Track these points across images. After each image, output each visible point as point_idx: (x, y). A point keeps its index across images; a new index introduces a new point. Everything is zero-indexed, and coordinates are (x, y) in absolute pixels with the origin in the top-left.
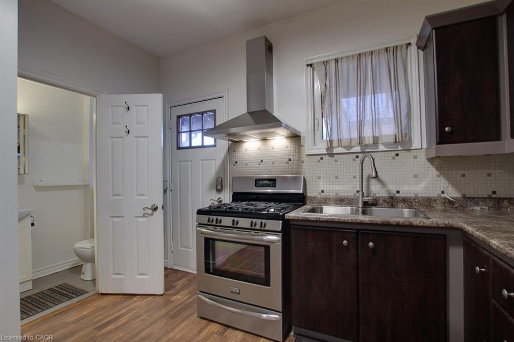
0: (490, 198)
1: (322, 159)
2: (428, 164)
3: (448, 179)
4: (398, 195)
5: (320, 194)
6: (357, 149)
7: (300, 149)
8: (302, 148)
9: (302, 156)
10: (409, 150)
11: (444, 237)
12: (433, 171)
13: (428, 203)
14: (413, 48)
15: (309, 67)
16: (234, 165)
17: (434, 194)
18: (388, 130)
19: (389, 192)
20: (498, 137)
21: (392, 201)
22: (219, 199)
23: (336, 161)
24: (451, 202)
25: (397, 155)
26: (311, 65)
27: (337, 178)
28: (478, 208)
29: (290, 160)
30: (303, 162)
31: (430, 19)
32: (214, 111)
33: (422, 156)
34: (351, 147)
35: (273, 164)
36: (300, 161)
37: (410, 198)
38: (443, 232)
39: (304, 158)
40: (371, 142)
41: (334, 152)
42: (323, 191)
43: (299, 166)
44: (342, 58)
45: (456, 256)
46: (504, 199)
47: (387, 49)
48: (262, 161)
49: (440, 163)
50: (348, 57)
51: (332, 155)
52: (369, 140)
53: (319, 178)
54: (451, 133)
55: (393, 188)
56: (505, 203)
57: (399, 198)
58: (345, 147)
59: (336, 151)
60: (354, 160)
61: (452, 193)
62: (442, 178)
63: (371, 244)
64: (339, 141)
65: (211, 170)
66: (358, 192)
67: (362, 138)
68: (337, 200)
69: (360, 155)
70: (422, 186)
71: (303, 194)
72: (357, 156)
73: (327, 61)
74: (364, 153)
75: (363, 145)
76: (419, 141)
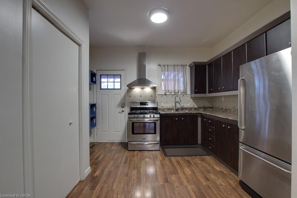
0: (203, 107)
1: (162, 96)
2: (191, 99)
3: (195, 103)
6: (173, 93)
8: (156, 92)
10: (186, 94)
11: (197, 115)
12: (192, 101)
13: (190, 109)
14: (188, 66)
16: (130, 97)
17: (192, 107)
18: (182, 88)
19: (181, 106)
20: (206, 93)
21: (182, 109)
22: (122, 110)
23: (167, 97)
25: (183, 96)
26: (159, 65)
27: (167, 102)
28: (201, 110)
29: (152, 96)
30: (156, 97)
32: (121, 75)
33: (189, 96)
34: (171, 93)
35: (146, 97)
36: (155, 97)
37: (187, 108)
39: (157, 96)
40: (177, 92)
42: (163, 106)
43: (155, 98)
44: (169, 65)
45: (199, 119)
46: (206, 107)
47: (182, 65)
48: (141, 96)
49: (194, 99)
50: (171, 65)
51: (165, 95)
52: (177, 91)
53: (162, 102)
54: (197, 91)
55: (182, 105)
56: (206, 108)
57: (184, 108)
58: (170, 93)
59: (167, 94)
61: (196, 106)
62: (194, 102)
63: (183, 119)
64: (168, 91)
65: (119, 98)
66: (173, 106)
67: (175, 90)
68: (167, 109)
69: (174, 95)
70: (189, 104)
71: (157, 107)
72: (173, 96)
73: (165, 65)
74: (175, 95)
75: (175, 92)
76: (189, 92)
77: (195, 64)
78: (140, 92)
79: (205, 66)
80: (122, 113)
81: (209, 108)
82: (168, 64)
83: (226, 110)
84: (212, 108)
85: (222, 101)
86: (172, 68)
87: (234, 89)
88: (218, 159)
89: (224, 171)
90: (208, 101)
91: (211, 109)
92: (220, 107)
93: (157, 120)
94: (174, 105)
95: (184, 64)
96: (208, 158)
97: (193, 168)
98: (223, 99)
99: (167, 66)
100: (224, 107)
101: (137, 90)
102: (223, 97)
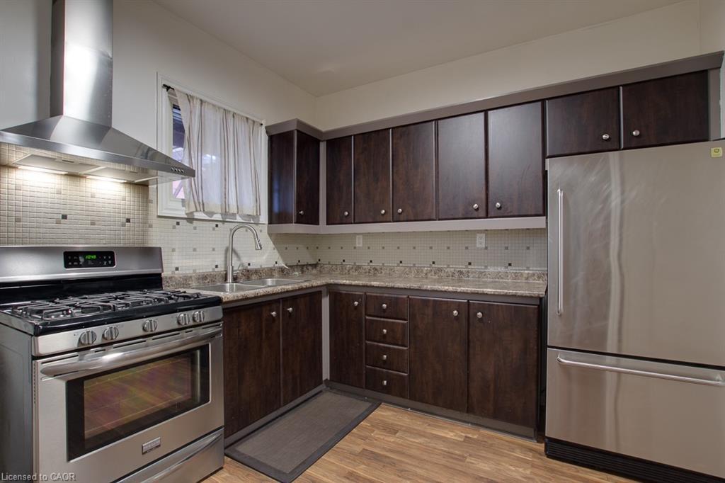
0: (297, 265)
1: (178, 223)
2: (268, 238)
3: (280, 253)
4: (249, 267)
5: (173, 272)
6: (218, 217)
7: (147, 206)
8: (150, 204)
9: (149, 217)
10: (257, 224)
11: (320, 292)
12: (271, 245)
14: (263, 127)
15: (165, 90)
17: (271, 265)
19: (242, 265)
20: (317, 223)
21: (248, 274)
23: (195, 228)
24: (282, 270)
26: (168, 88)
27: (195, 250)
29: (128, 221)
30: (151, 226)
33: (265, 229)
34: (212, 214)
35: (93, 223)
36: (145, 224)
37: (259, 269)
38: (318, 289)
39: (153, 220)
40: (235, 211)
41: (196, 217)
42: (177, 269)
43: (145, 232)
44: (209, 103)
45: (326, 303)
46: (304, 265)
47: (247, 118)
48: (64, 217)
49: (278, 239)
50: (214, 106)
51: (190, 219)
52: (233, 210)
53: (174, 250)
54: (303, 215)
55: (245, 260)
56: (305, 269)
57: (251, 270)
58: (207, 213)
59: (198, 215)
60: (214, 229)
62: (276, 251)
63: (290, 309)
66: (217, 266)
67: (225, 204)
68: (199, 279)
69: (220, 224)
70: (264, 258)
71: (161, 274)
72: (217, 226)
73: (192, 97)
74: (224, 222)
75: (225, 214)
76: (264, 218)
77: (300, 129)
78: (59, 193)
81: (310, 268)
82: (203, 98)
83: (376, 269)
84: (315, 266)
85: (355, 248)
86: (220, 115)
87: (440, 217)
88: (411, 409)
89: (470, 436)
91: (314, 271)
92: (349, 264)
94: (220, 261)
95: (255, 119)
98: (359, 242)
99: (199, 102)
100: (364, 263)
102: (361, 236)
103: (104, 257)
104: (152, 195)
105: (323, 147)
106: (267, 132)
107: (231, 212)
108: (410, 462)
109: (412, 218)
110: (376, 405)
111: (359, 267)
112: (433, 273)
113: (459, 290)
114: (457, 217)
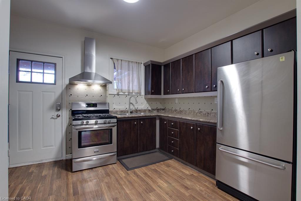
0: (156, 109)
1: (115, 96)
2: (145, 100)
3: (149, 105)
4: (137, 109)
5: (113, 110)
6: (127, 94)
7: (106, 92)
8: (107, 91)
9: (107, 94)
10: (140, 95)
11: (155, 118)
12: (146, 102)
13: (145, 111)
14: (143, 64)
15: (111, 59)
16: (70, 96)
17: (146, 109)
18: (136, 89)
19: (135, 108)
20: (161, 94)
21: (137, 111)
22: (58, 114)
23: (120, 97)
24: (150, 110)
25: (138, 96)
26: (112, 58)
27: (120, 103)
28: (155, 112)
29: (101, 96)
30: (107, 97)
31: (151, 61)
32: (55, 64)
33: (143, 97)
34: (125, 93)
35: (93, 97)
37: (141, 110)
38: (155, 117)
40: (132, 92)
41: (120, 94)
42: (114, 109)
43: (105, 99)
44: (124, 60)
45: (158, 122)
47: (136, 62)
48: (87, 95)
49: (148, 100)
50: (125, 61)
51: (118, 95)
52: (131, 91)
53: (113, 103)
54: (153, 92)
55: (136, 107)
56: (159, 110)
57: (138, 110)
58: (123, 93)
59: (120, 93)
60: (126, 97)
61: (150, 109)
62: (147, 104)
63: (142, 122)
64: (122, 90)
65: (52, 97)
66: (126, 108)
67: (129, 90)
68: (120, 112)
69: (127, 96)
70: (143, 106)
71: (108, 110)
72: (126, 96)
73: (119, 59)
74: (129, 95)
75: (129, 93)
76: (143, 93)
77: (152, 63)
78: (86, 89)
79: (161, 66)
80: (56, 118)
81: (161, 110)
82: (122, 59)
83: (181, 111)
84: (164, 109)
85: (175, 103)
86: (127, 64)
87: (196, 91)
88: (181, 162)
89: (194, 174)
90: (161, 103)
91: (163, 111)
92: (173, 109)
93: (114, 126)
94: (127, 107)
95: (139, 62)
96: (171, 162)
97: (166, 178)
98: (177, 101)
99: (120, 60)
100: (178, 109)
101: (81, 87)
102: (177, 99)
103: (95, 105)
104: (107, 89)
105: (163, 67)
106: (144, 65)
107: (130, 92)
108: (165, 175)
109: (187, 92)
110: (171, 159)
111: (176, 110)
112: (199, 113)
113: (192, 119)
114: (201, 91)
